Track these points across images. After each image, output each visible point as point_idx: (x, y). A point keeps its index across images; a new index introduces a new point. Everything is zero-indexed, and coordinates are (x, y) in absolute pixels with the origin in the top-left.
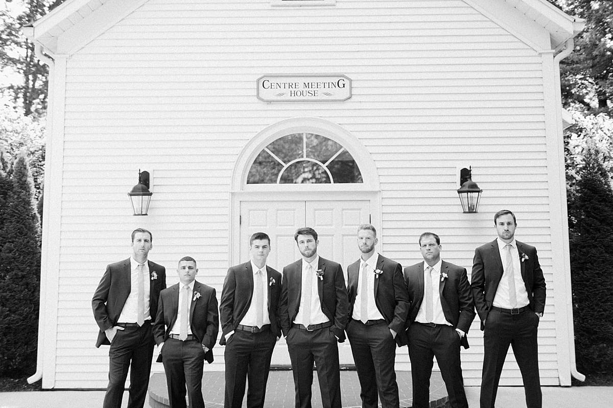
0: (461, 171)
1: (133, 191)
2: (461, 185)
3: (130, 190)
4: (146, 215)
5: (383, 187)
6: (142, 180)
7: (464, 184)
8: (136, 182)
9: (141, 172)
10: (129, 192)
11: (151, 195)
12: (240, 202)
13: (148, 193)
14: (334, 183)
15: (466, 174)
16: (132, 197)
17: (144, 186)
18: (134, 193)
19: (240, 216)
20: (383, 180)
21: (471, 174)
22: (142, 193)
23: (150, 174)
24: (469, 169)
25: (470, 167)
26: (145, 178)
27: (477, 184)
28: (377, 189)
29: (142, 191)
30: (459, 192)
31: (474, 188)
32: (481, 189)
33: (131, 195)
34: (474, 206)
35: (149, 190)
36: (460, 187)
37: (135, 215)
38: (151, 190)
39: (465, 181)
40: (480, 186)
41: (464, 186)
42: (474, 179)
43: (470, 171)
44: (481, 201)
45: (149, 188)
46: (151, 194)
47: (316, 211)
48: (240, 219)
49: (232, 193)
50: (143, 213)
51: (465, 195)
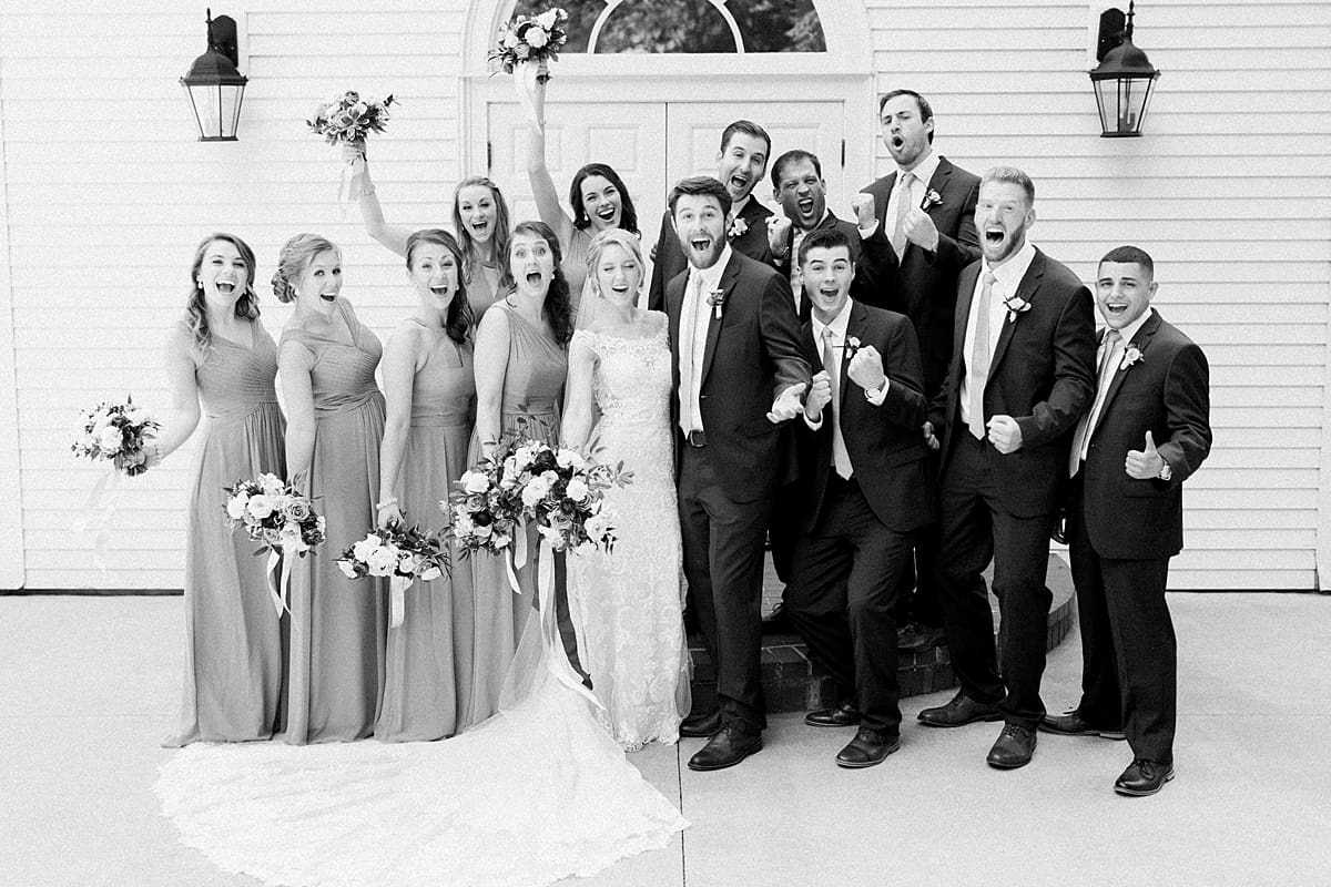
0: (1103, 16)
1: (193, 73)
2: (1100, 58)
3: (185, 68)
4: (234, 138)
5: (884, 63)
6: (216, 40)
7: (1111, 52)
8: (202, 47)
9: (212, 19)
10: (184, 77)
11: (244, 85)
12: (489, 103)
13: (236, 77)
14: (746, 52)
15: (1114, 28)
16: (191, 87)
17: (224, 57)
18: (199, 75)
19: (489, 145)
20: (883, 42)
21: (1130, 26)
22: (218, 77)
23: (238, 23)
24: (1126, 11)
25: (1132, 6)
26: (223, 35)
27: (1147, 53)
28: (864, 69)
29: (220, 73)
30: (1096, 76)
31: (1138, 66)
32: (1156, 69)
33: (189, 82)
34: (1133, 115)
35: (239, 69)
36: (1097, 64)
37: (204, 139)
38: (242, 70)
39: (1113, 48)
40: (1155, 61)
41: (1110, 60)
42: (1139, 40)
43: (1131, 15)
44: (1155, 104)
45: (236, 65)
46: (243, 81)
47: (695, 131)
48: (489, 150)
49: (465, 79)
50: (224, 135)
51: (1109, 85)
